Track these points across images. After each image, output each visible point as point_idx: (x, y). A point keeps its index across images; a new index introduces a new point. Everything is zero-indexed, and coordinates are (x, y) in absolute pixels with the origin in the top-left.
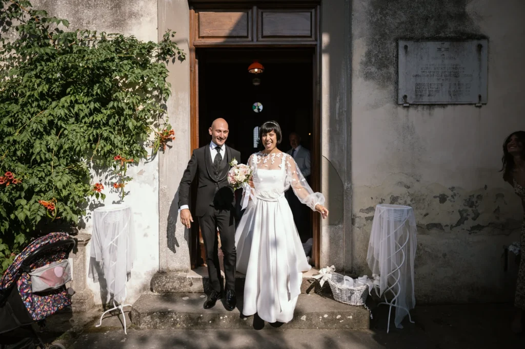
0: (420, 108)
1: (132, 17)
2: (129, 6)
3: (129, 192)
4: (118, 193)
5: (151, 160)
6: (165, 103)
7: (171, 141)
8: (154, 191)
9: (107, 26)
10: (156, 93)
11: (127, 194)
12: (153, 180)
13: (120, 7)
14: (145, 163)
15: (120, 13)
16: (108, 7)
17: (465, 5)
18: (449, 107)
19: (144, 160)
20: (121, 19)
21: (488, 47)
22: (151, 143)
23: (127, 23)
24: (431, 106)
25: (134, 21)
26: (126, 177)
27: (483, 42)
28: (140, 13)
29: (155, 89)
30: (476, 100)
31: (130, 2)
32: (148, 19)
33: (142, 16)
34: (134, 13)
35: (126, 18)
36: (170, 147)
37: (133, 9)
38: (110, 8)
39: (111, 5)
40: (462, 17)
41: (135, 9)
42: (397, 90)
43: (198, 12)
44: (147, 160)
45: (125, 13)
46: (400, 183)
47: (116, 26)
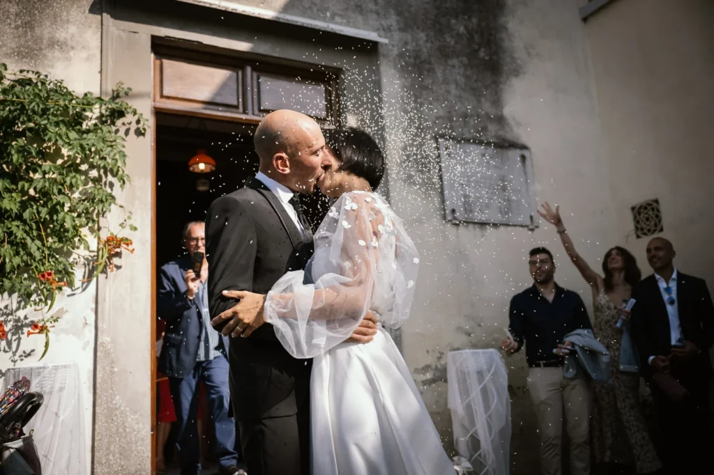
0: (471, 226)
1: (53, 47)
2: (50, 30)
3: (33, 351)
4: (10, 354)
5: (80, 290)
6: (112, 190)
7: (120, 257)
8: (84, 349)
9: (7, 54)
10: (94, 173)
11: (29, 355)
12: (84, 327)
13: (34, 28)
14: (68, 296)
15: (32, 36)
16: (10, 24)
17: (502, 108)
18: (502, 228)
19: (67, 290)
20: (34, 47)
21: (531, 158)
22: (82, 260)
23: (45, 56)
24: (483, 224)
25: (57, 53)
26: (27, 321)
27: (525, 153)
28: (70, 43)
29: (92, 167)
30: (528, 222)
31: (52, 24)
32: (84, 54)
33: (73, 48)
34: (58, 42)
35: (43, 47)
36: (118, 267)
37: (57, 35)
38: (13, 26)
39: (15, 22)
40: (500, 120)
41: (61, 35)
42: (443, 201)
43: (160, 60)
44: (72, 290)
45: (41, 39)
46: (460, 329)
47: (24, 57)
